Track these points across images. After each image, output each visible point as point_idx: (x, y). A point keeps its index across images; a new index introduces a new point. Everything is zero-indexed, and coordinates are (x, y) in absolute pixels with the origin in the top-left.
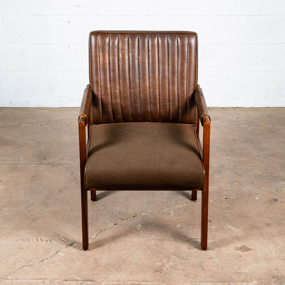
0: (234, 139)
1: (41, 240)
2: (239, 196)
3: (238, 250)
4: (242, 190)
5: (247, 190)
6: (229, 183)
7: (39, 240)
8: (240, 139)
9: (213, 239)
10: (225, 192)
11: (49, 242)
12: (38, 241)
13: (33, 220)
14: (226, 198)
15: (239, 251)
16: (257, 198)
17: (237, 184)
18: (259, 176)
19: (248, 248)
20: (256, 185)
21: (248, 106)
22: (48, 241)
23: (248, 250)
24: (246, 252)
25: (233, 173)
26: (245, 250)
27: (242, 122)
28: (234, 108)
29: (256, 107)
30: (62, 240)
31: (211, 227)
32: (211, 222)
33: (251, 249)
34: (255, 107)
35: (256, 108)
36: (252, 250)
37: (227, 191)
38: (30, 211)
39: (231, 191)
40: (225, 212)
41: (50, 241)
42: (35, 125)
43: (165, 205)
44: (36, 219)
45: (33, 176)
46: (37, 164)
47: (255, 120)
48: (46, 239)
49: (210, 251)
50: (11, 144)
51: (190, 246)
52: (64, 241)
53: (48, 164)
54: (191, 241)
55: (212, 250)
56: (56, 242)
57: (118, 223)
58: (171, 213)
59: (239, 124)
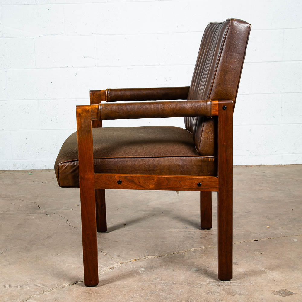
0: (261, 190)
1: (10, 286)
2: (272, 238)
3: (276, 294)
4: (276, 233)
5: (282, 233)
6: (258, 226)
7: (7, 286)
8: (268, 189)
9: (240, 283)
10: (253, 235)
11: (19, 288)
12: (5, 287)
13: (6, 265)
14: (255, 241)
15: (278, 296)
16: (295, 240)
17: (269, 227)
18: (295, 219)
19: (289, 292)
20: (292, 228)
21: (274, 164)
22: (19, 287)
23: (290, 294)
24: (287, 297)
25: (263, 217)
26: (286, 295)
27: (268, 176)
28: (259, 166)
29: (283, 164)
30: (37, 286)
31: (237, 270)
32: (238, 264)
33: (294, 293)
34: (282, 165)
35: (284, 165)
36: (296, 294)
37: (256, 233)
38: (5, 256)
39: (261, 233)
40: (254, 254)
41: (21, 287)
42: (37, 182)
43: (177, 248)
44: (10, 264)
45: (20, 224)
46: (28, 213)
47: (284, 174)
48: (16, 285)
49: (237, 296)
50: (5, 198)
51: (209, 291)
52: (40, 287)
53: (41, 213)
54: (211, 284)
55: (240, 294)
56: (28, 288)
57: (115, 267)
58: (184, 256)
59: (265, 177)
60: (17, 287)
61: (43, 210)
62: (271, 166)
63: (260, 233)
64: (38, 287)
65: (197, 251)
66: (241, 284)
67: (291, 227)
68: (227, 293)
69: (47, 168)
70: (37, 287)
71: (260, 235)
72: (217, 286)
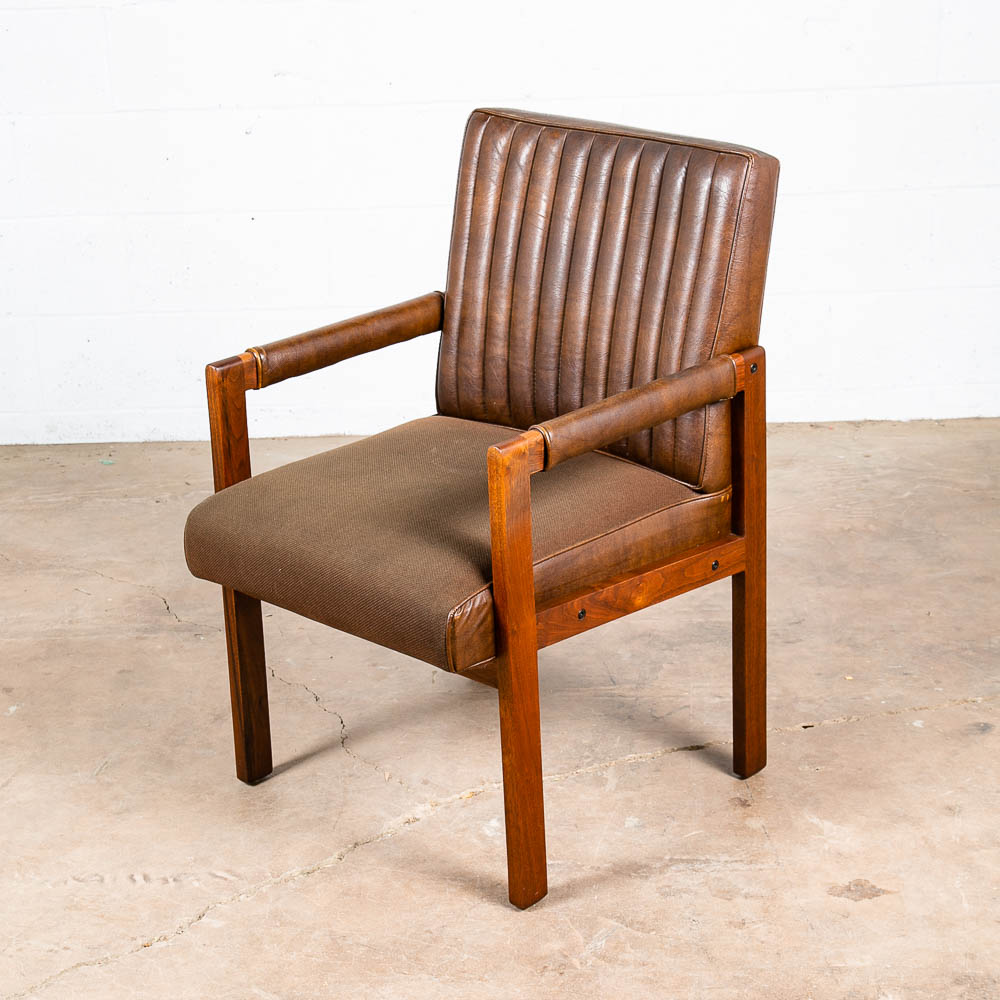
0: (849, 530)
1: (146, 878)
2: (854, 719)
3: (839, 896)
4: (868, 698)
5: (885, 699)
6: (819, 674)
7: (139, 878)
8: (871, 527)
9: (751, 862)
10: (802, 708)
11: (172, 883)
12: (134, 881)
13: (118, 814)
14: (805, 727)
15: (842, 899)
16: (918, 723)
17: (850, 678)
18: (929, 648)
19: (874, 887)
20: (916, 680)
21: (905, 417)
22: (171, 880)
23: (875, 893)
24: (865, 902)
25: (838, 642)
26: (864, 896)
27: (880, 472)
28: (856, 424)
29: (934, 418)
30: (217, 877)
31: (747, 823)
32: (749, 805)
33: (884, 892)
34: (931, 420)
35: (937, 421)
36: (889, 892)
37: (810, 701)
38: (110, 784)
39: (826, 701)
40: (798, 771)
41: (175, 880)
42: (137, 500)
43: (586, 753)
44: (128, 810)
45: (123, 671)
46: (138, 630)
47: (929, 464)
48: (162, 876)
49: (739, 900)
50: (50, 566)
51: (669, 886)
52: (226, 879)
53: (177, 629)
54: (673, 868)
55: (746, 897)
56: (196, 884)
57: (417, 817)
58: (607, 779)
59: (869, 476)
60: (166, 881)
61: (183, 619)
62: (894, 424)
63: (822, 701)
64: (222, 882)
65: (642, 763)
66: (752, 866)
67: (915, 676)
68: (714, 893)
69: (160, 438)
70: (217, 880)
71: (821, 705)
72: (688, 871)
